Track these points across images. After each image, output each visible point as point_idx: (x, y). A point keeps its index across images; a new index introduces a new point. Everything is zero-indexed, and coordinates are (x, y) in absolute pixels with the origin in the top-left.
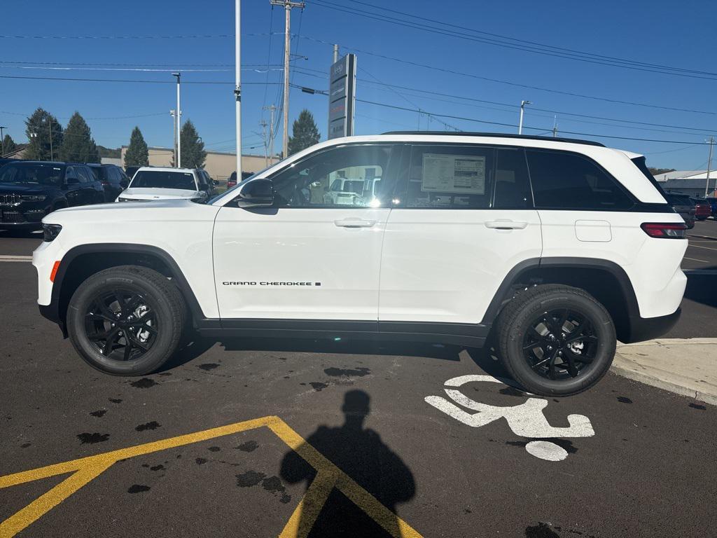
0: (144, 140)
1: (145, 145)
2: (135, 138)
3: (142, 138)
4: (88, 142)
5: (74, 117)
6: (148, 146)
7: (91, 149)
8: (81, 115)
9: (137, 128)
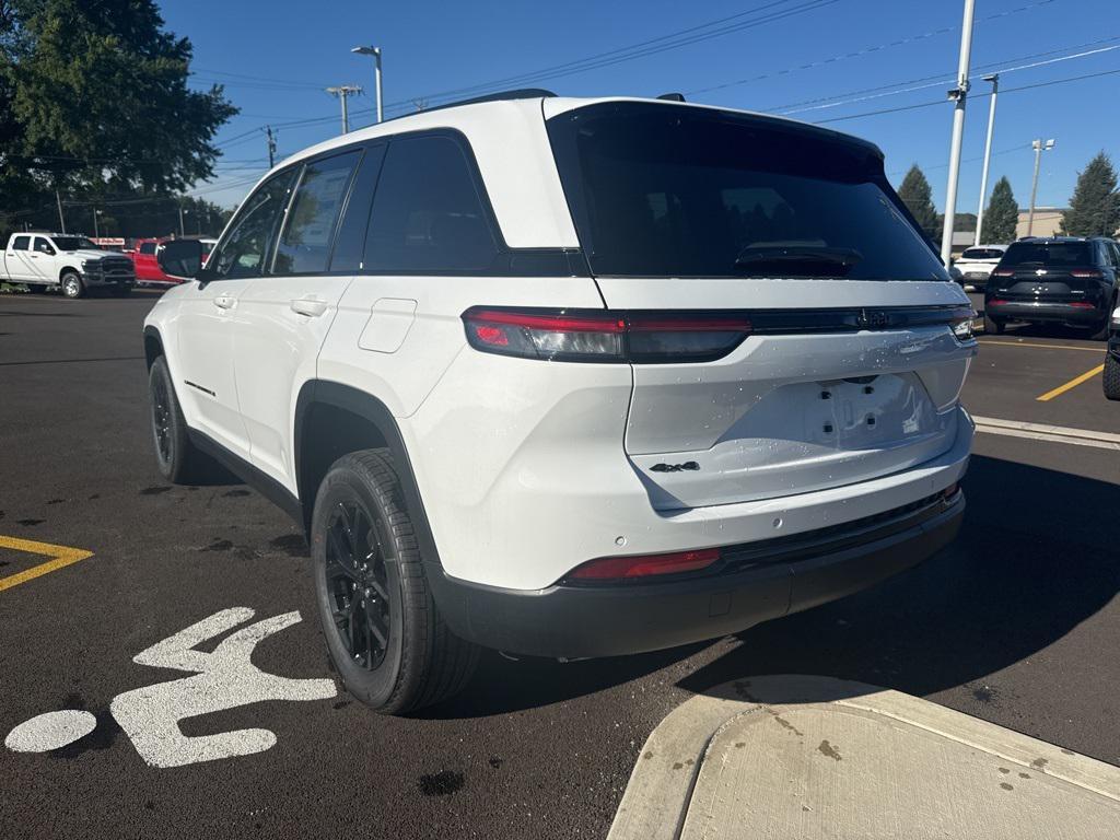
0: (1014, 197)
1: (1014, 207)
2: (999, 196)
3: (1010, 195)
4: (925, 210)
5: (910, 174)
6: (1019, 208)
7: (928, 219)
8: (920, 169)
9: (1004, 180)
